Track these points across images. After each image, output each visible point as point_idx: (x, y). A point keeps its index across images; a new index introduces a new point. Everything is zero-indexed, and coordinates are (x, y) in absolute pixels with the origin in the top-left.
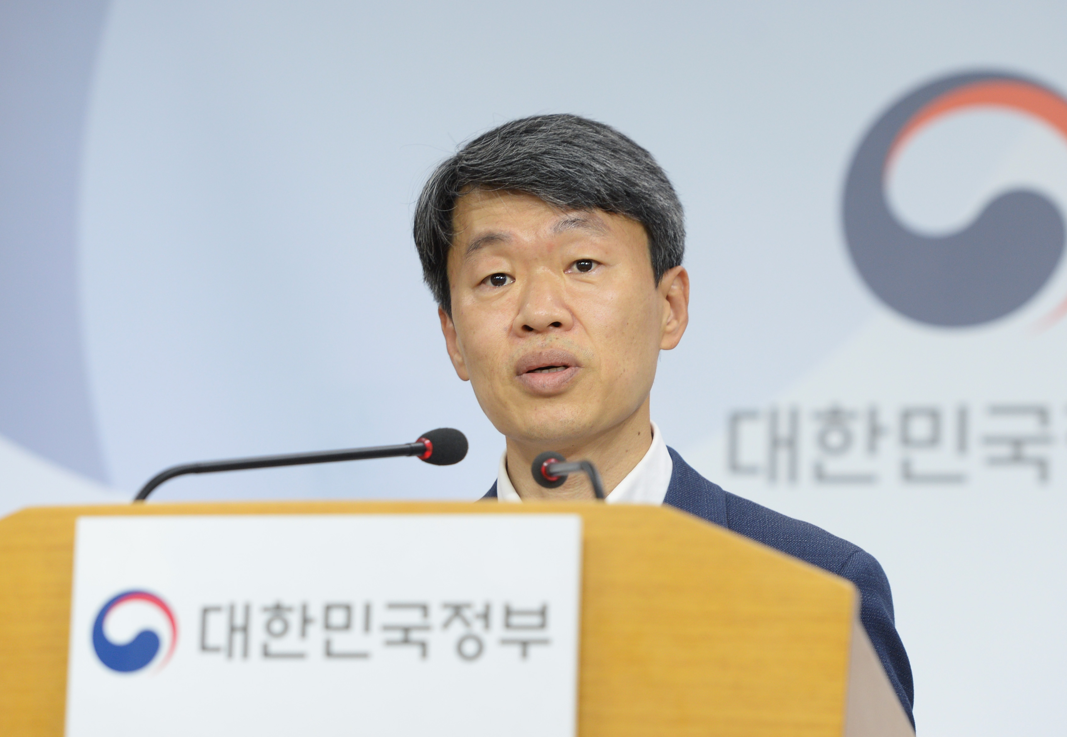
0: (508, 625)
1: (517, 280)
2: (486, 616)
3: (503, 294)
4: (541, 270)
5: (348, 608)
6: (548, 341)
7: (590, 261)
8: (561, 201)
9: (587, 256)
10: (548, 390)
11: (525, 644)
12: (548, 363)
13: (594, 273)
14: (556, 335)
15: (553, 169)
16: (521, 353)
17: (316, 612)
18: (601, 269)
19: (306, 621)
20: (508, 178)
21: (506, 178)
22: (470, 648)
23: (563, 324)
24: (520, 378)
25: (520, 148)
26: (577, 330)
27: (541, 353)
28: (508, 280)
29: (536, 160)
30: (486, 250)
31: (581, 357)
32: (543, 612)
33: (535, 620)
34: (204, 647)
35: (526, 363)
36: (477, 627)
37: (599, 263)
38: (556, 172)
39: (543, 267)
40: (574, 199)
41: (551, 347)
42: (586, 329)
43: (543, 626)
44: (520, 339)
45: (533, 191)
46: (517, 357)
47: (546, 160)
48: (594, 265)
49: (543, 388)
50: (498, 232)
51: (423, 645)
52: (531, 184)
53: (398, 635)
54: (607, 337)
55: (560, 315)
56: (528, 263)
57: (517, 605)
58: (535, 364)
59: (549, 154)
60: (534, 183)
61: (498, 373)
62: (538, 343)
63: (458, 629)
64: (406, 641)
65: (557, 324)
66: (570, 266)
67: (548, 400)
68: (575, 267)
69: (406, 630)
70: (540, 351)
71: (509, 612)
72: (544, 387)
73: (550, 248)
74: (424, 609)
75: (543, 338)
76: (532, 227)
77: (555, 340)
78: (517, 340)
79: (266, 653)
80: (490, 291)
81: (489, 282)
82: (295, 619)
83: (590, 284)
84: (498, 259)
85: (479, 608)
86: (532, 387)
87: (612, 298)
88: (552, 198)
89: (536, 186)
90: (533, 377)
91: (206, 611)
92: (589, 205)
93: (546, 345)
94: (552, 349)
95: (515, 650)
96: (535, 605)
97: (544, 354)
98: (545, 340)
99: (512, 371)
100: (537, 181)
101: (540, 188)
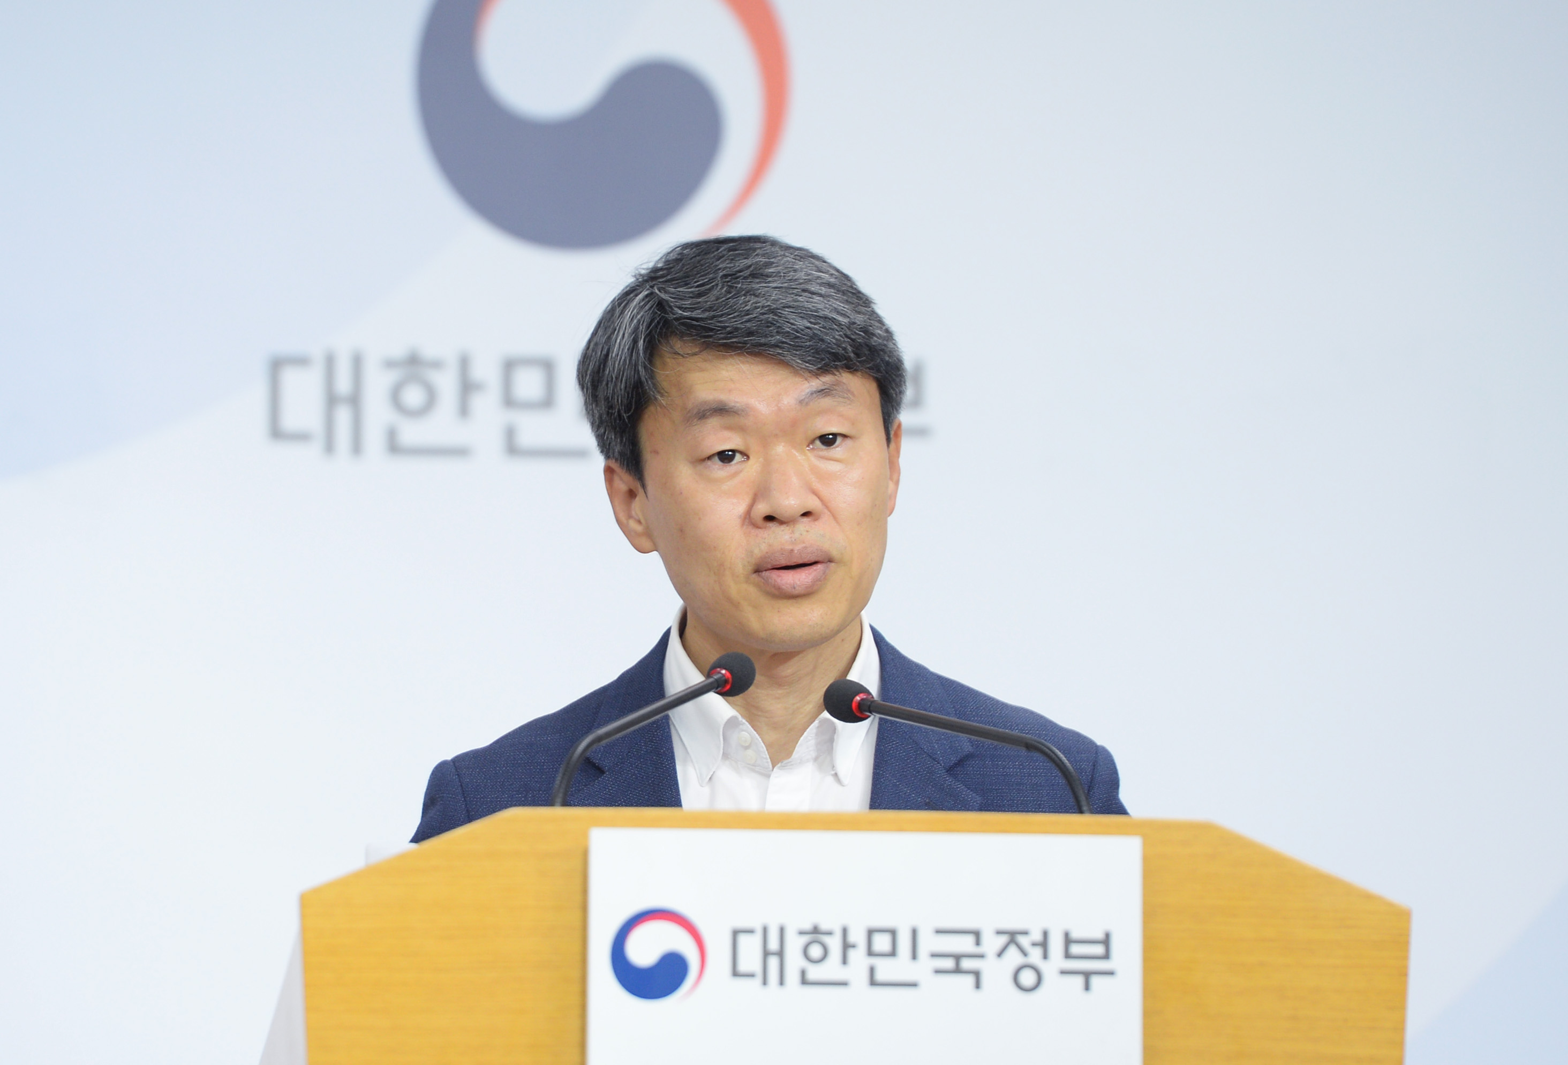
0: (1068, 956)
1: (751, 457)
2: (1044, 944)
3: (736, 474)
4: (780, 449)
5: (893, 933)
6: (797, 535)
7: (835, 435)
8: (811, 366)
9: (834, 430)
10: (798, 590)
11: (1087, 975)
12: (800, 562)
13: (839, 450)
14: (805, 527)
15: (799, 326)
16: (764, 547)
17: (857, 936)
18: (848, 442)
19: (847, 946)
20: (749, 338)
21: (746, 339)
22: (1028, 978)
23: (813, 512)
24: (759, 575)
25: (754, 299)
26: (826, 518)
27: (792, 550)
28: (738, 457)
29: (776, 315)
30: (714, 422)
31: (835, 553)
32: (1106, 941)
33: (1099, 950)
34: (735, 973)
35: (772, 560)
36: (1035, 956)
37: (845, 436)
38: (802, 330)
39: (783, 444)
40: (824, 362)
41: (804, 543)
42: (835, 517)
43: (1106, 956)
44: (760, 530)
45: (779, 354)
46: (757, 553)
47: (788, 314)
48: (839, 440)
49: (793, 590)
50: (733, 404)
51: (977, 974)
52: (776, 346)
53: (949, 964)
54: (858, 524)
55: (812, 503)
56: (766, 441)
57: (1075, 935)
58: (784, 562)
59: (789, 307)
60: (780, 344)
61: (730, 568)
62: (786, 537)
63: (1013, 958)
64: (958, 970)
65: (806, 514)
66: (812, 442)
67: (794, 601)
68: (818, 443)
69: (958, 958)
70: (790, 547)
71: (1068, 940)
72: (795, 588)
73: (794, 424)
74: (977, 935)
75: (789, 530)
76: (772, 398)
77: (805, 533)
78: (754, 531)
79: (804, 981)
80: (718, 470)
81: (716, 458)
82: (835, 944)
83: (838, 463)
84: (727, 434)
85: (1037, 936)
86: (779, 589)
87: (863, 478)
88: (800, 362)
89: (781, 348)
90: (779, 576)
91: (736, 933)
92: (836, 367)
93: (795, 540)
94: (804, 545)
95: (1079, 981)
96: (1100, 935)
97: (796, 552)
98: (793, 532)
99: (750, 568)
100: (783, 343)
101: (787, 351)
